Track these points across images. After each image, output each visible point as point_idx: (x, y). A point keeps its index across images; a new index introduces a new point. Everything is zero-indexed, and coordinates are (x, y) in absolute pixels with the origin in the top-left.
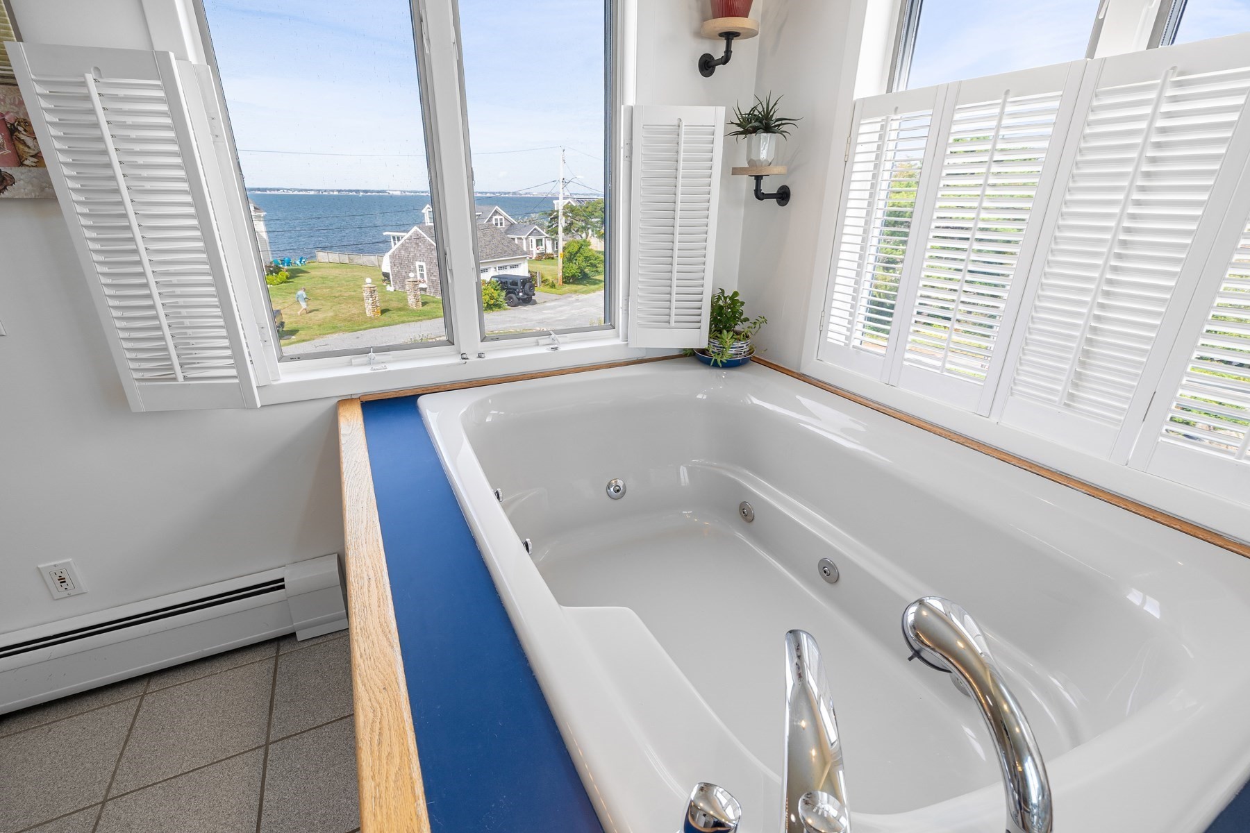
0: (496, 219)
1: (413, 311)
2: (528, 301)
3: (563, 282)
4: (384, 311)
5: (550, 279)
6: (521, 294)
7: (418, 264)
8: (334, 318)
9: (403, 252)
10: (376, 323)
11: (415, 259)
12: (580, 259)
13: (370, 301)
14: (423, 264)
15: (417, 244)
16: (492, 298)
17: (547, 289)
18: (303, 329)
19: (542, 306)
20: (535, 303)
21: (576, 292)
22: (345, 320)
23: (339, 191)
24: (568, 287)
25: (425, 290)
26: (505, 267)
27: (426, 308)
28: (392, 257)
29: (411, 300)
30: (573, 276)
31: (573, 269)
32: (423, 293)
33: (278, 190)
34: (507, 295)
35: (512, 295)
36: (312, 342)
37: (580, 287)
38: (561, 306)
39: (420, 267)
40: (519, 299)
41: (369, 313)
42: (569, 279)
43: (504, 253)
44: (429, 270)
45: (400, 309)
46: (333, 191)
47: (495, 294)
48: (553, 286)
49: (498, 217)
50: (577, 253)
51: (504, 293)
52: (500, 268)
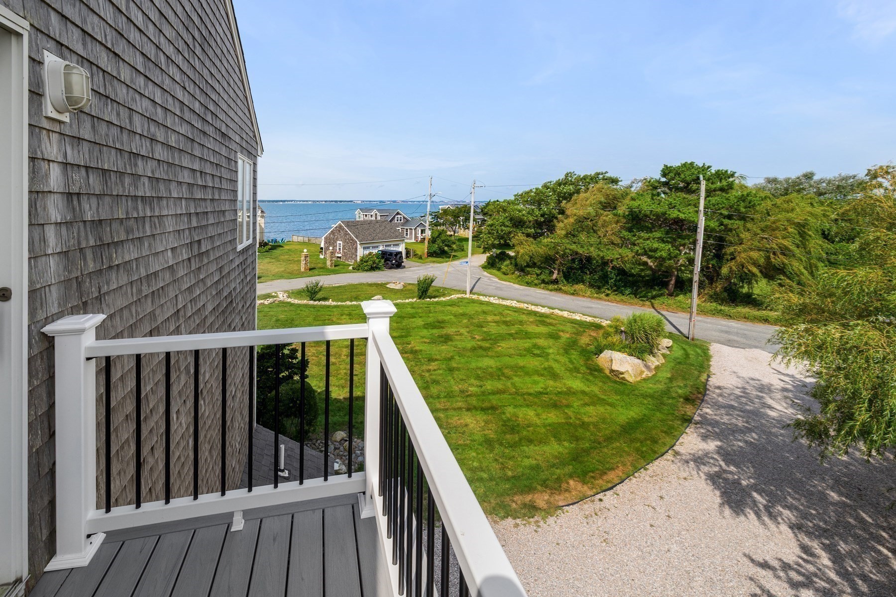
0: (398, 218)
1: (329, 269)
2: (399, 265)
3: (428, 256)
4: (310, 269)
5: (419, 253)
6: (394, 261)
7: (338, 242)
8: (283, 272)
9: (331, 236)
10: (305, 275)
11: (337, 239)
12: (439, 241)
13: (304, 262)
14: (341, 242)
15: (339, 231)
16: (374, 263)
17: (417, 259)
18: (264, 276)
19: (408, 269)
20: (404, 267)
21: (434, 262)
22: (288, 273)
23: (326, 201)
24: (431, 259)
25: (340, 257)
26: (390, 245)
27: (337, 268)
28: (326, 238)
29: (328, 263)
30: (435, 252)
31: (435, 247)
32: (339, 259)
33: (292, 201)
34: (385, 262)
35: (389, 262)
36: (265, 283)
37: (438, 259)
38: (419, 270)
39: (340, 244)
40: (393, 265)
41: (303, 270)
42: (431, 254)
43: (391, 237)
44: (344, 246)
45: (321, 268)
46: (322, 201)
47: (377, 261)
48: (420, 258)
49: (399, 216)
50: (437, 238)
51: (383, 261)
52: (386, 246)
